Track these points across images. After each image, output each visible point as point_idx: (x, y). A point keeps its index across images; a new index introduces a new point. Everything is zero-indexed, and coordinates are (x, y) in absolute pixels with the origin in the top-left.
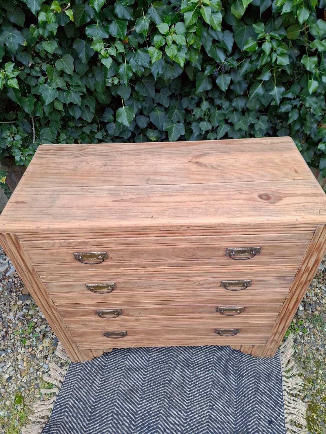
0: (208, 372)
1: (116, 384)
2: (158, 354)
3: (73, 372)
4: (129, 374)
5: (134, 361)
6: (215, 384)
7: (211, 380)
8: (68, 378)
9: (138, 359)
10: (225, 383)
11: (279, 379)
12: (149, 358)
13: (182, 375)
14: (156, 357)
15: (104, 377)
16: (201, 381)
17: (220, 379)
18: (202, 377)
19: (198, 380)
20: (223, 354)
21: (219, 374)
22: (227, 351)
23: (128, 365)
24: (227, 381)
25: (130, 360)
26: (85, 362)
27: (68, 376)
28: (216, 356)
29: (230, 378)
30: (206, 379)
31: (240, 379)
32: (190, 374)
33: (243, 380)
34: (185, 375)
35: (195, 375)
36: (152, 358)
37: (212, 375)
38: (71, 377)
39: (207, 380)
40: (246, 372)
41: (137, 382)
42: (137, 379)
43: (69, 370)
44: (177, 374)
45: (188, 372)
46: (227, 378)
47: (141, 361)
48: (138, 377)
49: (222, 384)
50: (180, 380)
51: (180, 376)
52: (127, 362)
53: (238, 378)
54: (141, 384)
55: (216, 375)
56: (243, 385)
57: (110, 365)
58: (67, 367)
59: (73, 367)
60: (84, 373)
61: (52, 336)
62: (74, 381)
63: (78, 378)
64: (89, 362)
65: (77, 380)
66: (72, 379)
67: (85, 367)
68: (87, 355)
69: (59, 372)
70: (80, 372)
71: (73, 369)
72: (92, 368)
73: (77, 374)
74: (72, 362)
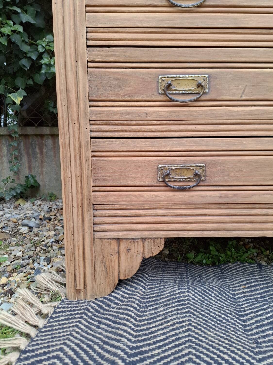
1: (177, 326)
3: (68, 311)
8: (56, 321)
12: (234, 295)
15: (144, 316)
23: (193, 299)
25: (196, 293)
26: (97, 299)
27: (56, 317)
36: (240, 296)
38: (62, 320)
41: (229, 325)
42: (227, 320)
43: (58, 308)
48: (226, 318)
52: (190, 295)
57: (153, 297)
58: (56, 304)
59: (68, 304)
60: (94, 315)
61: (31, 271)
62: (70, 327)
63: (80, 322)
64: (104, 298)
65: (77, 326)
66: (66, 324)
67: (95, 306)
68: (105, 266)
69: (36, 309)
70: (84, 313)
71: (68, 307)
72: (113, 305)
73: (77, 316)
74: (66, 299)
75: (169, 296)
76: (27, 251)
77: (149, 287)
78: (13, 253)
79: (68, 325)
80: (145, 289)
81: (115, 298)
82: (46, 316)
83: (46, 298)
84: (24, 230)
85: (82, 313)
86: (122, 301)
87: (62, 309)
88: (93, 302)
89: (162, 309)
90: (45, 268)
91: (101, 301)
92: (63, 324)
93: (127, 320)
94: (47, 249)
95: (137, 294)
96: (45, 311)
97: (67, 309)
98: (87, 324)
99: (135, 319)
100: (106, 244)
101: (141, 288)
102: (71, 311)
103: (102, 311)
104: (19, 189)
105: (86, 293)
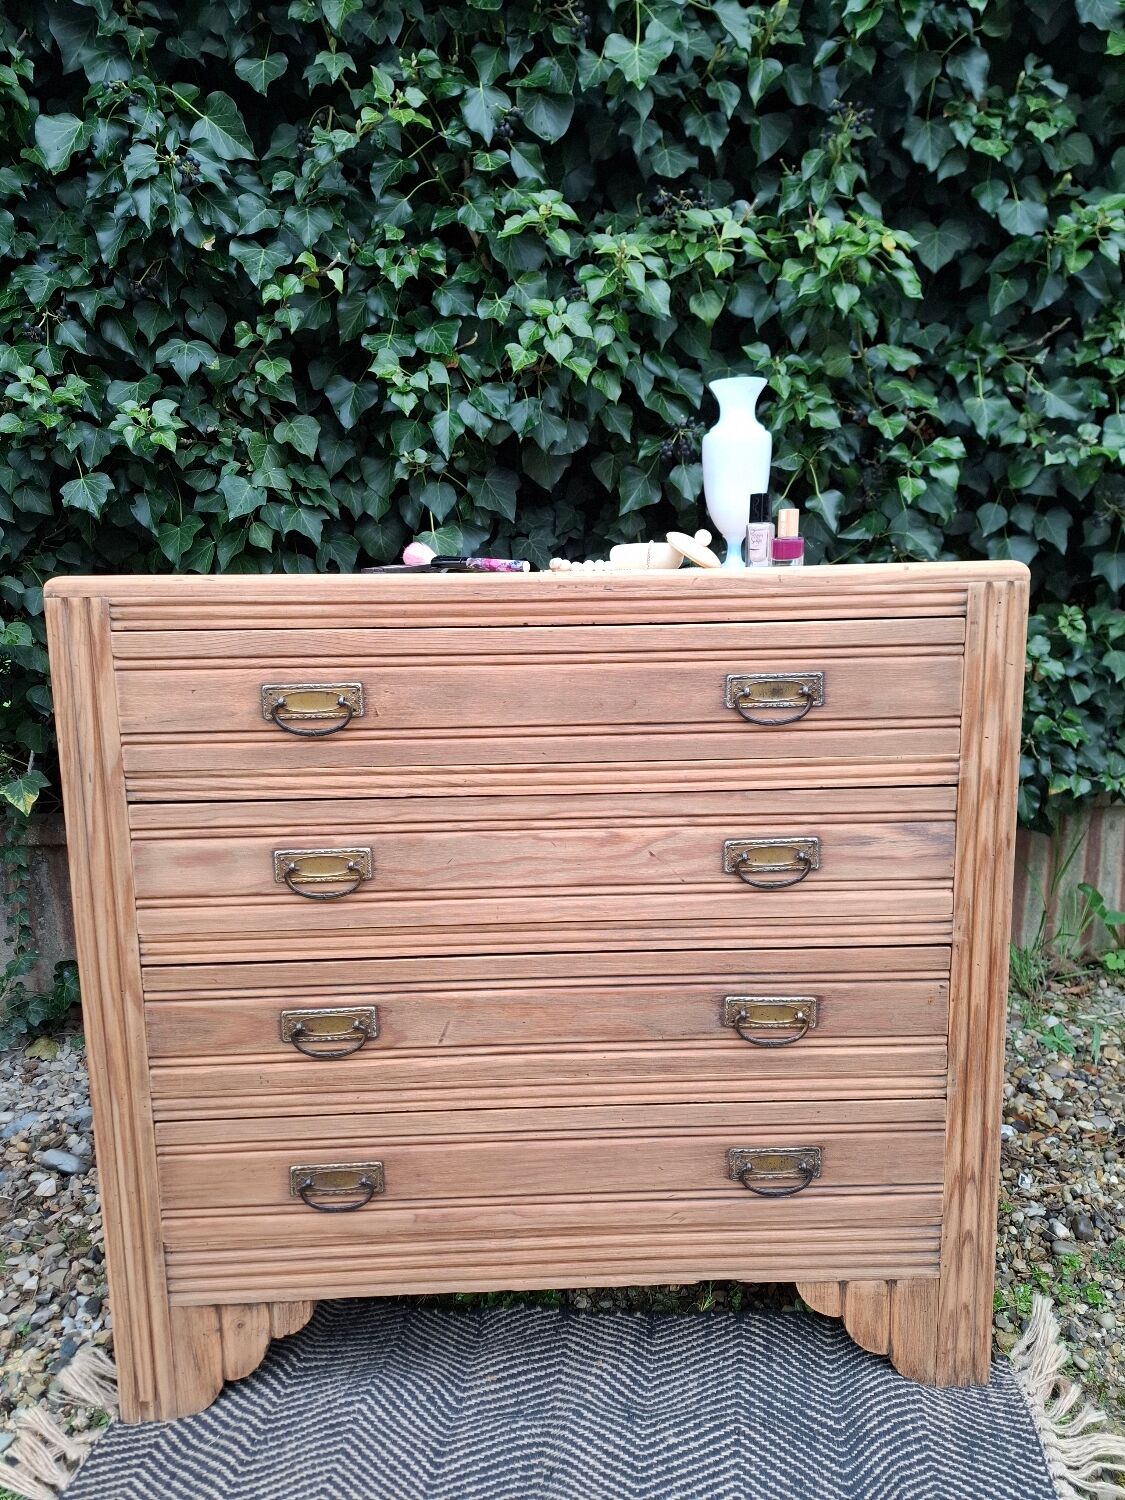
0: (717, 1434)
1: (306, 1482)
2: (498, 1386)
3: (119, 1452)
4: (369, 1447)
5: (397, 1408)
6: (753, 1476)
7: (733, 1462)
8: (92, 1476)
9: (415, 1398)
10: (796, 1469)
11: (1028, 1441)
12: (460, 1401)
13: (606, 1446)
14: (490, 1397)
15: (255, 1461)
16: (690, 1468)
17: (773, 1454)
18: (690, 1451)
19: (675, 1463)
20: (778, 1373)
21: (766, 1438)
22: (790, 1364)
23: (366, 1419)
24: (802, 1461)
25: (378, 1402)
26: (180, 1420)
27: (93, 1467)
28: (748, 1381)
29: (818, 1451)
30: (712, 1460)
31: (861, 1453)
32: (638, 1442)
33: (874, 1453)
34: (617, 1446)
35: (662, 1446)
36: (473, 1402)
37: (737, 1442)
38: (104, 1473)
39: (716, 1463)
40: (881, 1424)
41: (403, 1477)
42: (407, 1466)
43: (100, 1446)
44: (584, 1445)
45: (629, 1435)
46: (800, 1450)
47: (428, 1410)
48: (409, 1461)
49: (784, 1473)
50: (598, 1465)
51: (594, 1451)
52: (364, 1408)
53: (853, 1448)
54: (422, 1487)
55: (753, 1440)
56: (877, 1471)
57: (289, 1417)
58: (95, 1435)
59: (120, 1435)
60: (168, 1458)
61: (54, 1340)
62: (116, 1487)
63: (137, 1476)
64: (196, 1418)
65: (130, 1485)
66: (109, 1480)
67: (174, 1438)
68: (195, 1357)
69: (56, 1451)
70: (150, 1456)
71: (119, 1444)
72: (208, 1435)
73: (135, 1462)
74: (120, 1421)
75: (319, 1414)
76: (51, 1272)
77: (289, 1391)
78: (18, 1278)
79: (112, 1484)
80: (279, 1397)
81: (216, 1418)
82: (72, 1466)
83: (80, 1420)
84: (47, 1186)
85: (144, 1456)
86: (226, 1426)
87: (106, 1449)
88: (172, 1428)
89: (293, 1445)
90: (87, 1333)
91: (188, 1426)
92: (104, 1482)
93: (220, 1474)
94: (97, 1268)
95: (258, 1410)
96: (72, 1456)
97: (115, 1448)
98: (149, 1478)
99: (234, 1471)
100: (195, 1316)
101: (271, 1395)
102: (124, 1451)
103: (184, 1448)
104: (37, 1012)
105: (158, 1408)
